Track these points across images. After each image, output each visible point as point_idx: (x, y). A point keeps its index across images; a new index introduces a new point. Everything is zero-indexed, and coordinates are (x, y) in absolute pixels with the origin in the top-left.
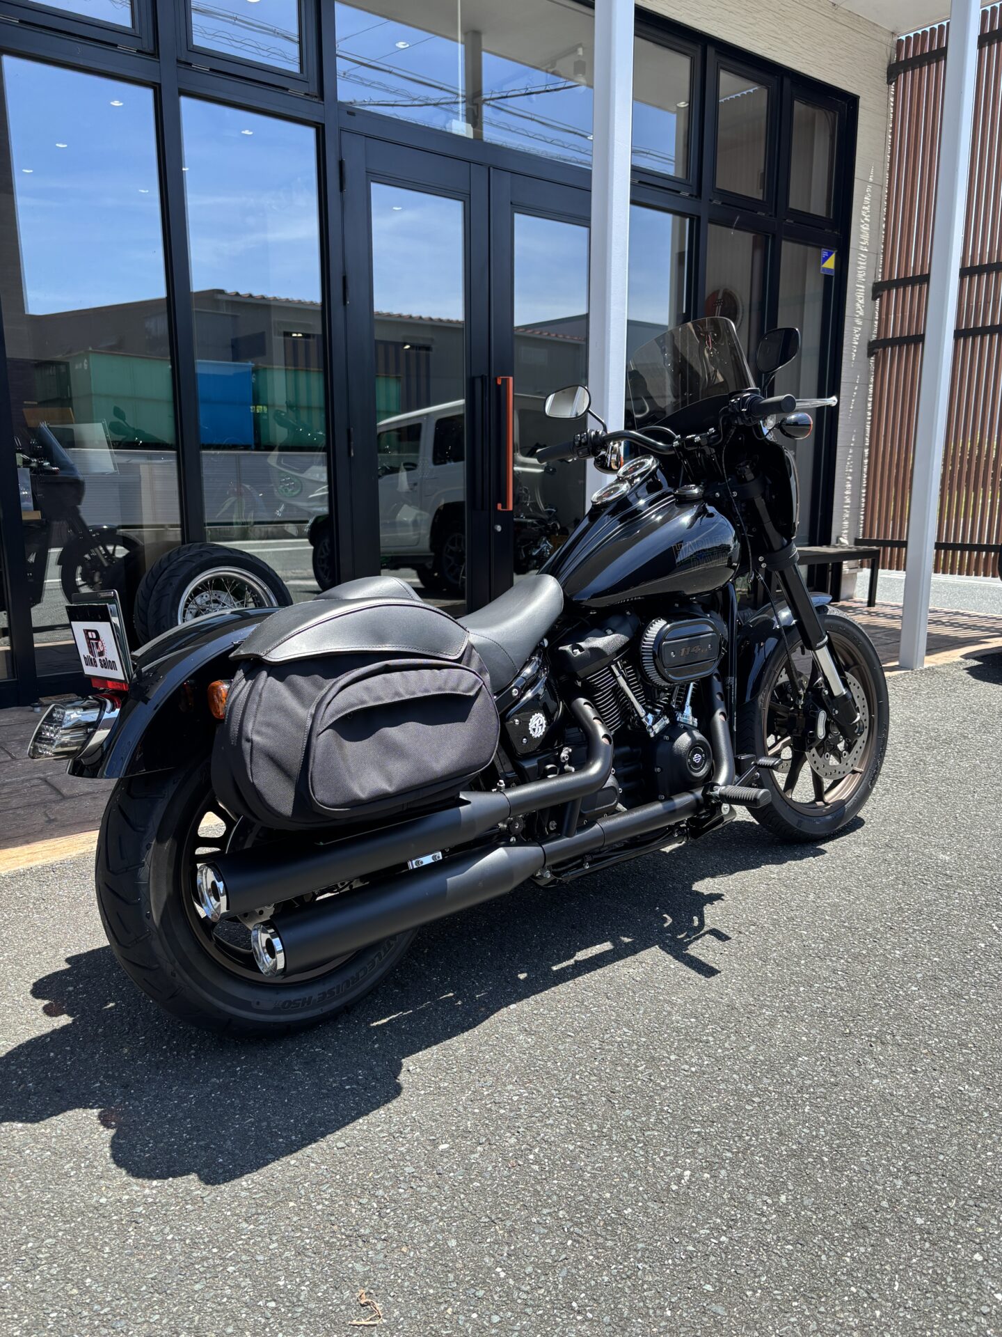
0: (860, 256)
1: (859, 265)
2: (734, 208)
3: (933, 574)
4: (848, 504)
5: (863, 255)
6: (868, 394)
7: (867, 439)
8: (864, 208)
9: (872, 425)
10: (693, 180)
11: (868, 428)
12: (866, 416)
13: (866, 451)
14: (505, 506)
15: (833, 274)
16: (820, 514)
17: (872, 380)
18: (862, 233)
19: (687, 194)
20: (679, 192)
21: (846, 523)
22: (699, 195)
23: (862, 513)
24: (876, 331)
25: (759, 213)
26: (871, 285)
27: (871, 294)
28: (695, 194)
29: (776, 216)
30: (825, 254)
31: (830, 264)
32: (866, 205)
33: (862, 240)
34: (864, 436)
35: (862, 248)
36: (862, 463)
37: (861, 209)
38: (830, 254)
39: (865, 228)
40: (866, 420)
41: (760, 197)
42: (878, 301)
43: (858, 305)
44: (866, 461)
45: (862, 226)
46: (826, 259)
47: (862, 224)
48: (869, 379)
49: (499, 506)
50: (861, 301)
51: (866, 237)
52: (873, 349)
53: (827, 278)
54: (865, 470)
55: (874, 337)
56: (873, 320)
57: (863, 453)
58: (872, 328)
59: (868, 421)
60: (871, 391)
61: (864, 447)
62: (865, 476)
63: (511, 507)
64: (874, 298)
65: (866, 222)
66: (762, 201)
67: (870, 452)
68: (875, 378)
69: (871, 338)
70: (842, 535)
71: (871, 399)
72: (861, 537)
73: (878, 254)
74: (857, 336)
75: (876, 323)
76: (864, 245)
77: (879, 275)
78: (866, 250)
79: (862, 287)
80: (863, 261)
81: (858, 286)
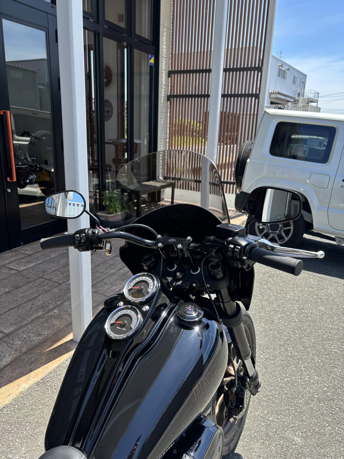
0: (163, 59)
1: (163, 63)
2: (114, 31)
4: (161, 163)
5: (164, 59)
6: (167, 117)
7: (168, 135)
8: (164, 38)
9: (170, 129)
10: (95, 14)
11: (168, 130)
12: (167, 126)
13: (168, 140)
14: (12, 178)
15: (153, 65)
17: (169, 111)
18: (163, 49)
19: (92, 21)
20: (89, 19)
21: (161, 170)
22: (98, 22)
23: (166, 166)
24: (170, 91)
25: (124, 34)
26: (167, 72)
27: (167, 75)
28: (96, 21)
29: (131, 37)
30: (150, 56)
31: (152, 61)
32: (165, 37)
33: (164, 52)
34: (167, 134)
35: (164, 55)
36: (166, 145)
37: (163, 38)
38: (152, 57)
39: (164, 47)
40: (167, 128)
41: (124, 27)
43: (163, 80)
44: (168, 144)
45: (163, 46)
46: (151, 58)
47: (164, 45)
48: (168, 110)
49: (8, 179)
50: (164, 78)
51: (165, 50)
52: (169, 98)
53: (151, 67)
55: (169, 94)
56: (168, 86)
57: (167, 141)
58: (168, 90)
59: (168, 128)
60: (169, 115)
63: (15, 180)
64: (169, 77)
65: (165, 44)
66: (125, 29)
67: (169, 140)
68: (170, 110)
69: (168, 93)
70: (161, 176)
71: (169, 119)
72: (166, 176)
73: (169, 59)
74: (163, 93)
75: (170, 87)
76: (165, 54)
77: (170, 68)
78: (165, 56)
79: (164, 72)
80: (164, 61)
81: (163, 71)
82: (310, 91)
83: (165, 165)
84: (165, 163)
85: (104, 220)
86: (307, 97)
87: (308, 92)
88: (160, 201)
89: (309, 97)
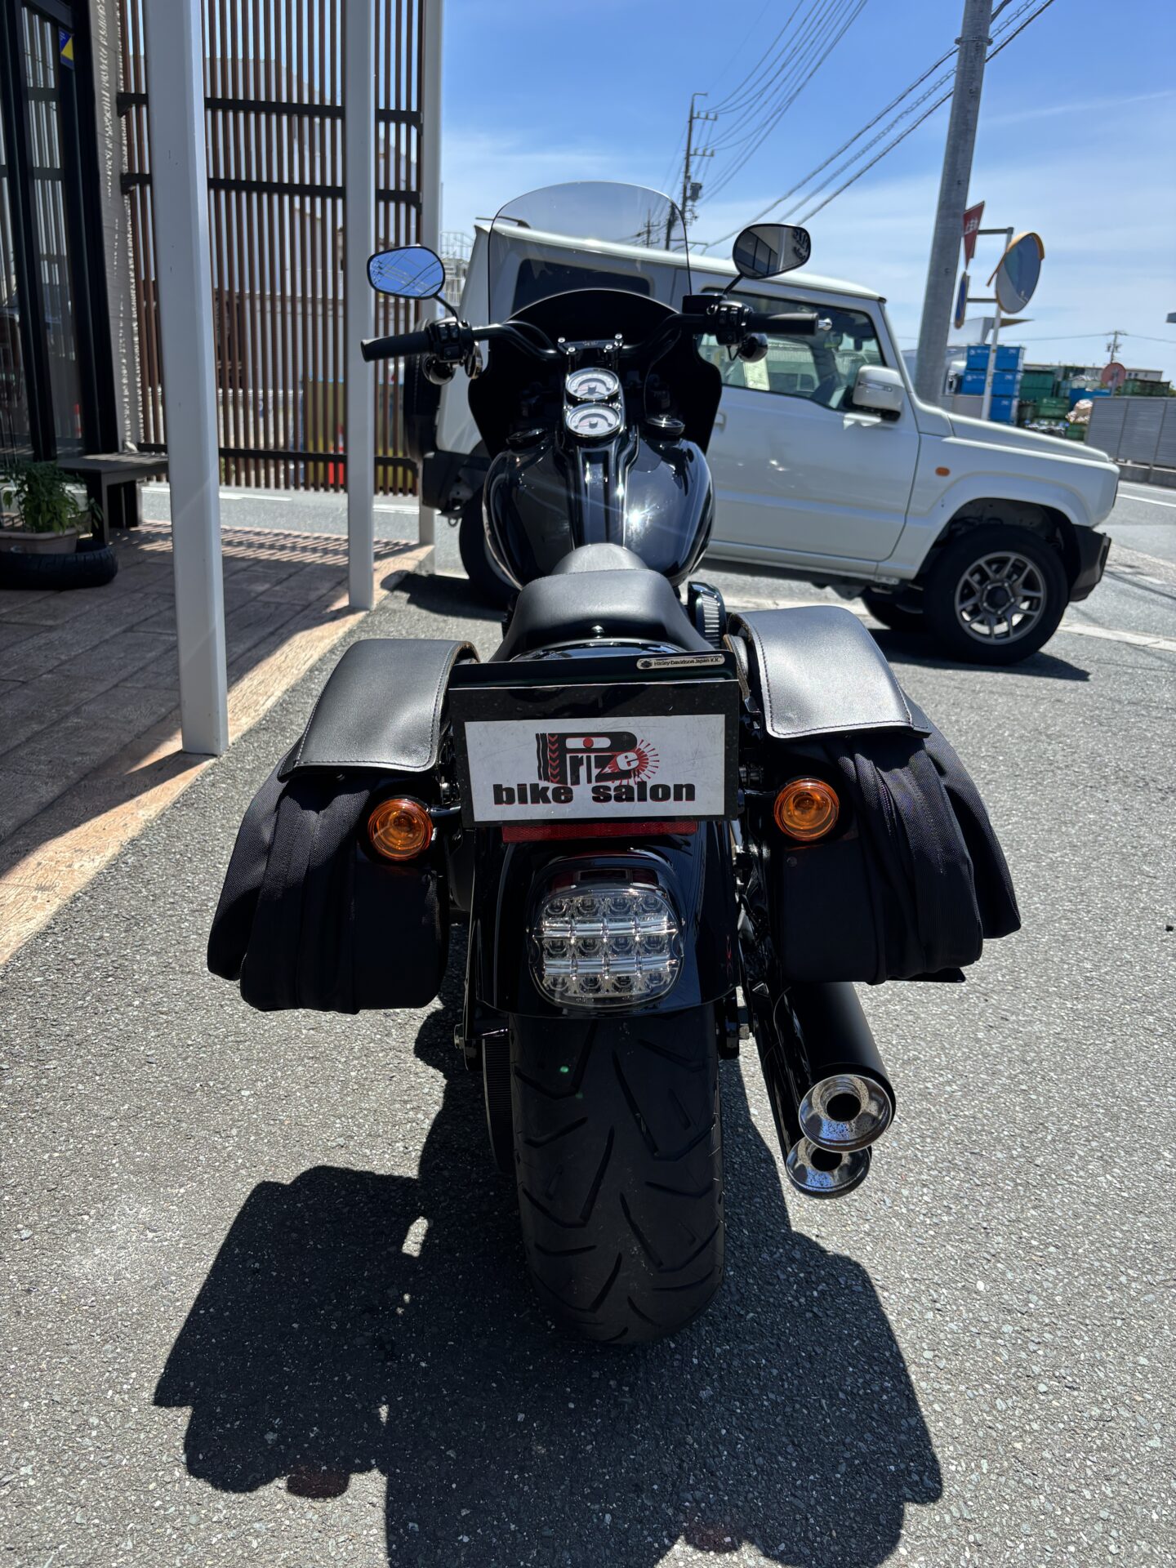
0: (100, 50)
1: (100, 63)
3: (223, 487)
4: (126, 396)
5: (103, 50)
6: (127, 246)
7: (134, 309)
9: (137, 290)
11: (133, 293)
12: (129, 277)
13: (135, 325)
15: (72, 67)
16: (97, 410)
17: (129, 227)
18: (98, 17)
21: (128, 422)
23: (140, 409)
24: (126, 159)
26: (115, 94)
27: (116, 108)
30: (60, 36)
31: (69, 51)
33: (100, 28)
34: (131, 306)
35: (101, 39)
36: (133, 342)
38: (68, 38)
39: (101, 10)
42: (123, 119)
43: (106, 119)
44: (136, 339)
45: (99, 7)
46: (64, 43)
48: (125, 225)
50: (109, 115)
51: (102, 23)
52: (127, 185)
53: (68, 72)
54: (137, 350)
55: (125, 169)
56: (121, 144)
57: (133, 327)
58: (122, 156)
59: (132, 283)
60: (130, 243)
61: (132, 320)
62: (138, 360)
64: (120, 115)
67: (138, 326)
69: (122, 169)
70: (128, 439)
71: (131, 254)
72: (143, 441)
73: (116, 52)
74: (110, 163)
75: (125, 148)
76: (103, 36)
77: (122, 83)
78: (106, 43)
79: (107, 95)
80: (105, 59)
81: (104, 92)
82: (459, 236)
83: (137, 407)
84: (137, 399)
85: (20, 552)
86: (451, 257)
87: (452, 241)
88: (136, 525)
89: (458, 257)
